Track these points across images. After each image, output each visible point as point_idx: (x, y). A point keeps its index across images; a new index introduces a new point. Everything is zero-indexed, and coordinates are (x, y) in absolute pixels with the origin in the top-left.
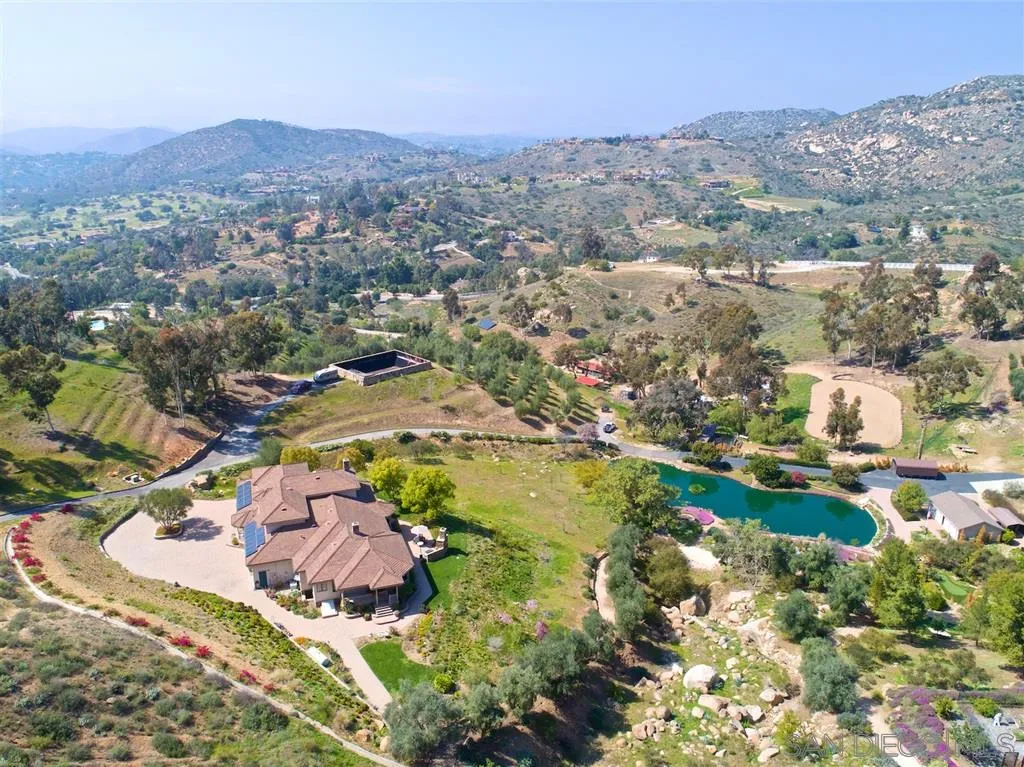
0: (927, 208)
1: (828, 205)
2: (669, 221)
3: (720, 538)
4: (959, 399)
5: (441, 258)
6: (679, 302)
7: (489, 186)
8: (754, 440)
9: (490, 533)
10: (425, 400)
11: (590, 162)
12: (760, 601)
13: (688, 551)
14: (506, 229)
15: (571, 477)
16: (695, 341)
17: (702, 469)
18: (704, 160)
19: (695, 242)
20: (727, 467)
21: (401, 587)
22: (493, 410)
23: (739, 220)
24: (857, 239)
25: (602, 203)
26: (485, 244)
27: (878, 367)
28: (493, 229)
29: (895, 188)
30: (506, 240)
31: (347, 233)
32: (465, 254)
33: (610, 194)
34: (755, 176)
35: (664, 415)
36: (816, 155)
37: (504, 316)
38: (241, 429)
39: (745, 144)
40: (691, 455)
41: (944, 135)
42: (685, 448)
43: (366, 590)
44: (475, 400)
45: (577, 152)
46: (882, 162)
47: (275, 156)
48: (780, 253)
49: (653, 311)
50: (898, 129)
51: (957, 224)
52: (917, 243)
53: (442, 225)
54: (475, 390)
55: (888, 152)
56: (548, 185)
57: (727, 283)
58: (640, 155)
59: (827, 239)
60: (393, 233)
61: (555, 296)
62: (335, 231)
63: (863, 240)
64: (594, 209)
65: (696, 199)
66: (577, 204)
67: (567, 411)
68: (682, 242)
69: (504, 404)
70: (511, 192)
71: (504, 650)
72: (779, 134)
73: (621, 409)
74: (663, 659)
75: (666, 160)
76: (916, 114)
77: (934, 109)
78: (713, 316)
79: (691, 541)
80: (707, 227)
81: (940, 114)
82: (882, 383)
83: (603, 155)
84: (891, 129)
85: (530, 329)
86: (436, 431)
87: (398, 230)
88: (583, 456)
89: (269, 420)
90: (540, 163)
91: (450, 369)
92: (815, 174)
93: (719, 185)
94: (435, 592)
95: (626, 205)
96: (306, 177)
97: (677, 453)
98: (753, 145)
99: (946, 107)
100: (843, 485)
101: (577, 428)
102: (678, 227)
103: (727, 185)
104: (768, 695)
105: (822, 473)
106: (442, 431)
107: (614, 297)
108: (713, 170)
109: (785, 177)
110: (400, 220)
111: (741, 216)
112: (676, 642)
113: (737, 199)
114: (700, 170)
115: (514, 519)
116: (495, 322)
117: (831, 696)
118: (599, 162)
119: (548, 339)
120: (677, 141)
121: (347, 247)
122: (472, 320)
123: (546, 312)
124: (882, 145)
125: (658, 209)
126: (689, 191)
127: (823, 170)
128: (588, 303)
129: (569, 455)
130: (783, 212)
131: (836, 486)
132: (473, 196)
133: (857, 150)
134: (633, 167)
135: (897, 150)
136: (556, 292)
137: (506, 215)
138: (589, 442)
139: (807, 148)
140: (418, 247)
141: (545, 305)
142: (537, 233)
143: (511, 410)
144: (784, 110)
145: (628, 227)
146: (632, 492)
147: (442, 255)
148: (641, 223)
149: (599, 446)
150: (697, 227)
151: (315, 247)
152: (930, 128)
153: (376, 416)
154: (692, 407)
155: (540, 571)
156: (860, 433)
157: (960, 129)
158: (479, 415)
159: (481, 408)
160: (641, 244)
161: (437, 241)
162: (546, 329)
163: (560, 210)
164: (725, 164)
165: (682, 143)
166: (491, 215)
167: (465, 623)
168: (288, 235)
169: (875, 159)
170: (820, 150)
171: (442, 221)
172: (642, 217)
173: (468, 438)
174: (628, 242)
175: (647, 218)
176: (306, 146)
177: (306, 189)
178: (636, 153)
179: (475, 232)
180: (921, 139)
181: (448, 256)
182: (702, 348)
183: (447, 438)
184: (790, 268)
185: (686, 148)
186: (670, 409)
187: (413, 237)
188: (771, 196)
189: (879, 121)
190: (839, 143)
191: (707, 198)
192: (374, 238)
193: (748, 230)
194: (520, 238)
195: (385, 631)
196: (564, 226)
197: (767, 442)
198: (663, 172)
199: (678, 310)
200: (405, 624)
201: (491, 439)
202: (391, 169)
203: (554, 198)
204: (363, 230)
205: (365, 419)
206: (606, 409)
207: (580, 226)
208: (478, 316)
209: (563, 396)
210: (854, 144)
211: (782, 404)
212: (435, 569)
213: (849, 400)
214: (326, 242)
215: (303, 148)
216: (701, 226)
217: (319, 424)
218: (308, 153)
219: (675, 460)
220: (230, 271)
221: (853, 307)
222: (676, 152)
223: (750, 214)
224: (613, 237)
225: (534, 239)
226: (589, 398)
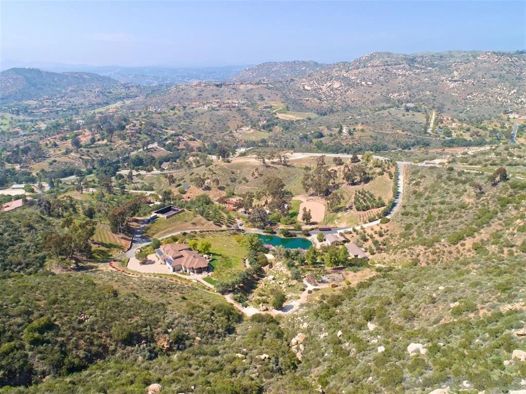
0: (350, 117)
1: (313, 115)
2: (248, 128)
3: (274, 251)
4: (339, 206)
5: (152, 151)
6: (256, 174)
7: (166, 113)
8: (283, 224)
9: (220, 255)
10: (186, 221)
11: (210, 96)
12: (283, 264)
13: (266, 255)
14: (178, 135)
15: (233, 240)
16: (263, 193)
17: (269, 234)
18: (260, 95)
19: (260, 139)
20: (275, 233)
21: (208, 267)
22: (206, 223)
23: (277, 125)
24: (323, 134)
25: (218, 120)
26: (170, 143)
27: (320, 196)
28: (172, 135)
29: (340, 106)
30: (179, 140)
31: (105, 141)
32: (162, 149)
33: (221, 115)
34: (282, 102)
35: (257, 219)
36: (308, 90)
37: (193, 183)
38: (137, 236)
39: (277, 85)
40: (265, 230)
41: (358, 81)
42: (263, 229)
43: (200, 268)
44: (200, 220)
45: (203, 91)
46: (335, 94)
47: (39, 88)
48: (293, 141)
49: (247, 178)
50: (340, 78)
51: (359, 127)
52: (344, 136)
53: (149, 135)
54: (199, 217)
55: (337, 89)
56: (192, 110)
57: (273, 165)
58: (232, 93)
59: (312, 134)
60: (128, 141)
61: (211, 175)
62: (99, 140)
63: (326, 134)
64: (215, 124)
65: (258, 116)
66: (208, 121)
67: (228, 221)
68: (253, 138)
69: (209, 220)
70: (176, 116)
71: (231, 277)
72: (292, 80)
73: (243, 218)
74: (263, 277)
75: (244, 95)
76: (347, 72)
77: (354, 69)
78: (268, 182)
79: (267, 253)
80: (264, 130)
81: (356, 71)
82: (321, 202)
83: (215, 92)
84: (338, 78)
85: (203, 188)
86: (192, 231)
87: (130, 139)
88: (235, 234)
89: (143, 233)
90: (185, 96)
91: (190, 211)
92: (307, 100)
93: (268, 107)
94: (214, 268)
95: (229, 121)
96: (62, 103)
97: (261, 230)
98: (281, 85)
99: (359, 68)
100: (305, 235)
101: (232, 226)
102: (252, 131)
103: (271, 107)
104: (284, 279)
105: (301, 232)
106: (194, 230)
107: (233, 173)
108: (264, 100)
109: (295, 102)
110: (130, 134)
111: (277, 123)
112: (266, 274)
113: (276, 114)
114: (259, 100)
115: (223, 252)
116: (189, 185)
117: (296, 277)
118: (213, 96)
119: (211, 191)
120: (248, 85)
121: (107, 149)
122: (180, 185)
123: (209, 181)
124: (334, 86)
125: (243, 122)
126: (255, 112)
127: (310, 99)
128: (224, 176)
129: (231, 234)
130: (295, 120)
131: (303, 235)
132: (159, 118)
133: (324, 88)
134: (229, 99)
135: (340, 88)
136: (212, 173)
137: (176, 128)
138: (236, 229)
139: (304, 87)
140: (141, 146)
141: (208, 178)
142: (191, 136)
143: (212, 222)
144: (294, 62)
145: (231, 132)
146: (251, 242)
147: (153, 150)
148: (236, 130)
149: (239, 230)
150: (260, 130)
151: (92, 149)
152: (353, 78)
153: (173, 228)
154: (264, 216)
155: (233, 262)
156: (311, 219)
157: (364, 78)
158: (203, 224)
159: (203, 222)
160: (238, 140)
161: (148, 143)
162: (209, 187)
163: (201, 125)
164: (269, 97)
165: (250, 87)
166: (169, 128)
167: (221, 273)
168: (77, 144)
169: (331, 92)
170: (309, 88)
171: (149, 133)
172: (236, 127)
173: (201, 232)
174: (232, 139)
175: (239, 127)
176: (55, 81)
177: (64, 109)
178: (230, 91)
179: (165, 137)
180: (349, 84)
181: (155, 150)
182: (265, 195)
183: (196, 233)
184: (295, 156)
185: (252, 89)
186: (258, 218)
187: (137, 142)
188: (290, 112)
189: (332, 75)
190: (317, 85)
191: (263, 115)
192: (120, 144)
193: (281, 130)
194: (185, 139)
195: (206, 276)
196: (203, 132)
197: (286, 224)
198: (243, 102)
199: (256, 178)
200: (210, 274)
201: (208, 231)
202: (108, 97)
203: (197, 118)
204: (113, 139)
205: (170, 229)
206: (239, 219)
207: (210, 132)
208: (181, 182)
209: (225, 216)
210: (323, 85)
211: (291, 212)
212: (212, 263)
213: (308, 210)
214: (96, 147)
215: (54, 83)
216: (261, 130)
217: (157, 232)
218: (57, 86)
219: (261, 232)
220: (54, 163)
221: (312, 177)
222: (248, 91)
223: (282, 122)
224: (225, 137)
225: (191, 140)
226: (233, 214)
